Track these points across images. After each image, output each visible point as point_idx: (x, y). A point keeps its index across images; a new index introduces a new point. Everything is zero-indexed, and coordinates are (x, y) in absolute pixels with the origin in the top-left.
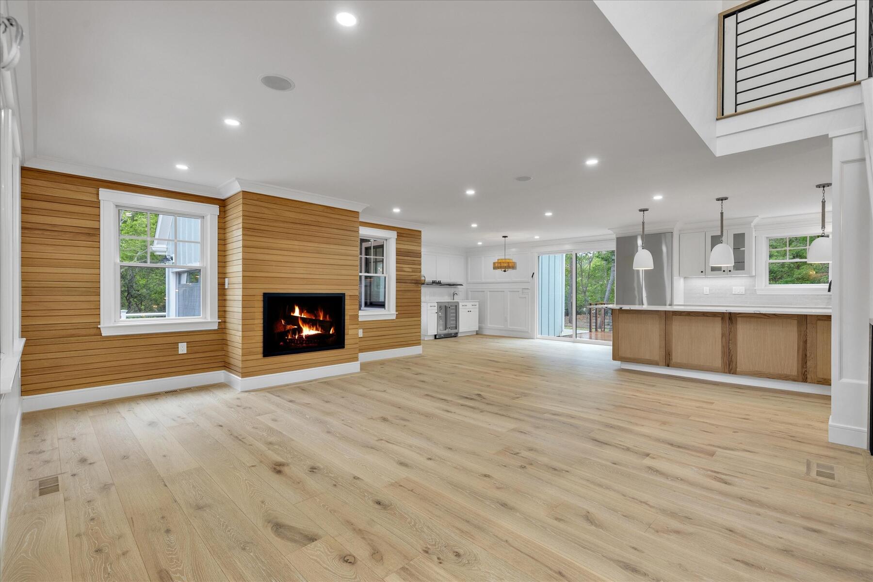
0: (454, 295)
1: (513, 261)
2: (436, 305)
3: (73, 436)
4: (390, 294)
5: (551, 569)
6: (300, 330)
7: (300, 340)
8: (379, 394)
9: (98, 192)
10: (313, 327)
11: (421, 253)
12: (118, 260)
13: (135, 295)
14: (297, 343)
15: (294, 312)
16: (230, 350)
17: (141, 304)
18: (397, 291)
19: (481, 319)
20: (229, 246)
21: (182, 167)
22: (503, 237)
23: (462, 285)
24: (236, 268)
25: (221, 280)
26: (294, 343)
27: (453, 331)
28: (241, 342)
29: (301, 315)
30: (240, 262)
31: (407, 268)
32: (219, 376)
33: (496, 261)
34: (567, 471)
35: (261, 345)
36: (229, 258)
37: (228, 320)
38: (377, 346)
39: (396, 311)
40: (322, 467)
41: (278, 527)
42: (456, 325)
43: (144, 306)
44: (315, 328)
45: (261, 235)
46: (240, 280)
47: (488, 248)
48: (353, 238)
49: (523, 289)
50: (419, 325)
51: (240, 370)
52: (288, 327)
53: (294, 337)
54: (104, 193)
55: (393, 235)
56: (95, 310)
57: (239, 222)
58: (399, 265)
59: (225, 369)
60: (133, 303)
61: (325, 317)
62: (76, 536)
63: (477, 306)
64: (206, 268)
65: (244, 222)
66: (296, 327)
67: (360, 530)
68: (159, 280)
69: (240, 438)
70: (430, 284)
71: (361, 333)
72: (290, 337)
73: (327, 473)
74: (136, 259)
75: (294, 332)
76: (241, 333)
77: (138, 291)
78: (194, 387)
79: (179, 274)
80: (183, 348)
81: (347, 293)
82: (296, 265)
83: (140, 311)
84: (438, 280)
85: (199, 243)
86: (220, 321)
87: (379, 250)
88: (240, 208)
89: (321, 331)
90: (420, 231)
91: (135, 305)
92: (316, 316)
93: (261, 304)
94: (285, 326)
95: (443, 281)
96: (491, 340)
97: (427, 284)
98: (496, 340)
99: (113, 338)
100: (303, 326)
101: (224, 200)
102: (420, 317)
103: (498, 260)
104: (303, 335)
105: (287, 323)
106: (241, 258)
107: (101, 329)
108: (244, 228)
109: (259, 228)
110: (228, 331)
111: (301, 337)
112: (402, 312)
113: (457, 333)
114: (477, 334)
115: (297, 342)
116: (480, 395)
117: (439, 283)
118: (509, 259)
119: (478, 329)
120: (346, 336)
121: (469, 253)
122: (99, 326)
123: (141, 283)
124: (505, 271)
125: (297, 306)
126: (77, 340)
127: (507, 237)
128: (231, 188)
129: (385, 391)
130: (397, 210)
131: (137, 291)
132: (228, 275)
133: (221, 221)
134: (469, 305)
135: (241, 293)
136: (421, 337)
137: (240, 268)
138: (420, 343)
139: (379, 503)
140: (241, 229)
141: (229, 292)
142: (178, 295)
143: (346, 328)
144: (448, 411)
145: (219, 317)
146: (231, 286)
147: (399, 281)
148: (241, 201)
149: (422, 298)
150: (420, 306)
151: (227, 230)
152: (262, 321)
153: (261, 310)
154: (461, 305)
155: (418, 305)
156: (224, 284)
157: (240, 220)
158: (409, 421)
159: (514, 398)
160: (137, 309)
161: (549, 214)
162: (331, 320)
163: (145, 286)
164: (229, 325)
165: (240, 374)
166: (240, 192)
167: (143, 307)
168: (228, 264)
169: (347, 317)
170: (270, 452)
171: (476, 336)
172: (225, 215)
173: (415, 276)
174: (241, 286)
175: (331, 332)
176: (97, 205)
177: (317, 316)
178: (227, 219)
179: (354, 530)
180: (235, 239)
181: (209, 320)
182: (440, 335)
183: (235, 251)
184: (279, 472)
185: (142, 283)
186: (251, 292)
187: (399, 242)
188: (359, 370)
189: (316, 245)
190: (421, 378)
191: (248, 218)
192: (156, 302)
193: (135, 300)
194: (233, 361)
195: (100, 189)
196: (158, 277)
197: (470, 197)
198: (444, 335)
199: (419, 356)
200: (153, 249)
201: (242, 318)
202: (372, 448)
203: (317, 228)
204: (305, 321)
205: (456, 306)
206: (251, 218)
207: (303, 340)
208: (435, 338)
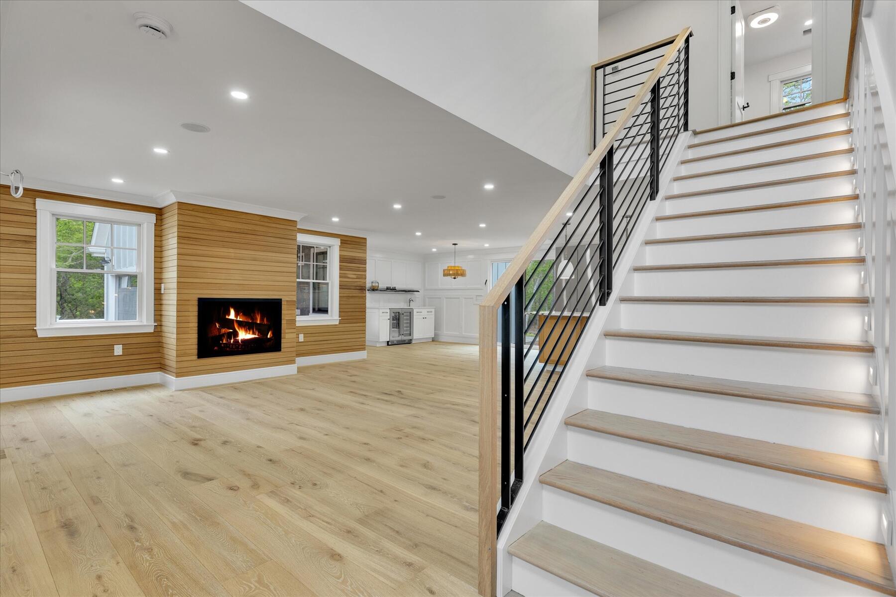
0: (410, 301)
1: (463, 268)
2: (388, 311)
3: (14, 424)
4: (334, 301)
5: (376, 489)
6: (236, 334)
7: (235, 345)
8: (309, 392)
9: (35, 202)
10: (249, 331)
11: (366, 260)
12: (54, 266)
13: (69, 300)
14: (232, 348)
15: (229, 314)
16: (165, 352)
17: (76, 310)
18: (340, 297)
19: (437, 326)
20: (166, 254)
21: (117, 181)
22: (453, 244)
23: (419, 292)
24: (171, 274)
25: (158, 286)
26: (229, 348)
27: (407, 338)
28: (175, 344)
29: (237, 318)
30: (175, 269)
31: (351, 274)
32: (155, 376)
33: (447, 268)
34: (433, 440)
35: (196, 347)
36: (165, 265)
37: (164, 323)
38: (319, 351)
39: (340, 317)
40: (233, 441)
41: (186, 475)
42: (410, 332)
43: (80, 311)
44: (251, 332)
45: (196, 244)
46: (175, 285)
47: (442, 254)
48: (291, 246)
49: (477, 296)
50: (364, 331)
51: (175, 371)
52: (223, 331)
53: (229, 341)
54: (40, 203)
55: (336, 242)
56: (32, 313)
57: (173, 231)
58: (342, 272)
59: (160, 371)
60: (67, 308)
61: (262, 320)
62: (25, 482)
63: (433, 313)
64: (142, 274)
65: (179, 231)
66: (231, 331)
67: (249, 474)
68: (98, 282)
69: (167, 423)
70: (384, 291)
71: (301, 338)
72: (224, 342)
73: (236, 444)
74: (70, 260)
75: (229, 336)
76: (176, 335)
77: (73, 295)
78: (129, 387)
79: (119, 277)
80: (118, 350)
81: (284, 299)
82: (232, 271)
83: (75, 317)
84: (392, 286)
85: (136, 250)
86: (156, 324)
87: (321, 257)
88: (176, 218)
89: (258, 335)
90: (366, 239)
91: (69, 311)
92: (252, 319)
93: (196, 308)
94: (219, 330)
95: (398, 287)
96: (444, 346)
97: (381, 290)
98: (449, 347)
99: (49, 339)
100: (239, 329)
101: (161, 209)
102: (365, 322)
103: (448, 267)
104: (238, 340)
105: (222, 326)
106: (176, 265)
107: (37, 331)
108: (179, 237)
109: (194, 237)
110: (164, 334)
111: (236, 342)
112: (346, 318)
113: (411, 340)
114: (433, 341)
115: (232, 346)
116: (400, 391)
117: (394, 290)
118: (458, 267)
119: (433, 336)
120: (282, 340)
121: (426, 259)
122: (35, 328)
123: (76, 286)
124: (455, 278)
125: (232, 308)
126: (13, 341)
127: (457, 244)
128: (167, 198)
129: (313, 389)
130: (335, 220)
131: (71, 295)
132: (164, 281)
133: (158, 229)
134: (424, 312)
135: (175, 298)
136: (365, 343)
137: (175, 274)
138: (365, 348)
139: (270, 460)
140: (176, 238)
141: (165, 297)
142: (118, 300)
143: (282, 332)
144: (362, 404)
145: (155, 321)
146: (167, 291)
147: (342, 287)
148: (176, 211)
149: (367, 304)
150: (365, 311)
151: (164, 238)
152: (196, 325)
153: (196, 314)
154: (415, 311)
155: (363, 310)
156: (160, 289)
157: (175, 229)
158: (323, 410)
159: (428, 394)
160: (71, 315)
161: (483, 225)
162: (269, 324)
163: (80, 290)
164: (164, 329)
165: (175, 374)
166: (176, 203)
167: (78, 313)
168: (164, 270)
169: (284, 322)
170: (192, 432)
171: (433, 343)
172: (161, 223)
173: (359, 282)
174: (175, 291)
175: (269, 337)
176: (34, 214)
177: (254, 319)
178: (164, 227)
179: (245, 474)
180: (171, 247)
181: (145, 324)
182: (393, 341)
183: (170, 258)
184: (196, 444)
185: (78, 286)
186: (185, 297)
187: (342, 249)
188: (296, 373)
189: (253, 253)
190: (353, 378)
191: (183, 227)
192: (93, 307)
193: (70, 305)
194: (168, 362)
195: (36, 199)
196: (95, 280)
197: (397, 211)
198: (398, 341)
199: (363, 361)
200: (90, 250)
201: (177, 321)
202: (282, 429)
203: (253, 236)
204: (241, 324)
205: (410, 312)
206: (186, 228)
207: (239, 345)
208: (388, 345)
